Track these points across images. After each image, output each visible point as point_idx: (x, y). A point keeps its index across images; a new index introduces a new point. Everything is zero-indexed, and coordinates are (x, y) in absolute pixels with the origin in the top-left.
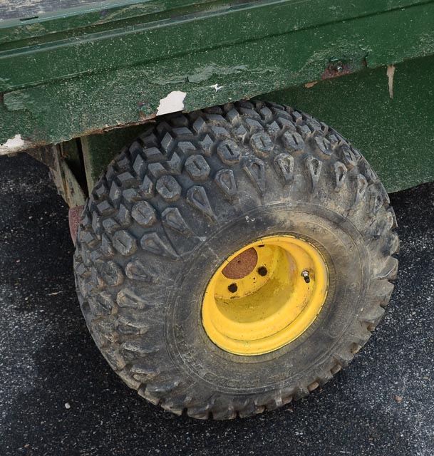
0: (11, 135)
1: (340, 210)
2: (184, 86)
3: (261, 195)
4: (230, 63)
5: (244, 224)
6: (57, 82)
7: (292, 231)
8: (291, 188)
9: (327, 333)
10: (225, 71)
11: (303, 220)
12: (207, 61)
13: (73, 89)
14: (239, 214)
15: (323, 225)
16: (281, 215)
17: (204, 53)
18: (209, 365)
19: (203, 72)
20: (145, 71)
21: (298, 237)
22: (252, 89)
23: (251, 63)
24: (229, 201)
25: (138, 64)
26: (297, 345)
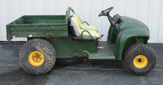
0: (14, 36)
1: (45, 50)
2: (32, 34)
3: (35, 46)
4: (37, 33)
5: (33, 48)
6: (19, 31)
7: (39, 51)
8: (39, 46)
9: (43, 65)
10: (36, 33)
11: (40, 50)
12: (34, 32)
13: (20, 32)
14: (33, 47)
15: (42, 51)
16: (38, 49)
17: (34, 31)
18: (29, 64)
19: (34, 33)
20: (28, 32)
21: (40, 52)
22: (39, 36)
23: (39, 33)
24: (32, 45)
25: (27, 31)
26: (40, 66)
